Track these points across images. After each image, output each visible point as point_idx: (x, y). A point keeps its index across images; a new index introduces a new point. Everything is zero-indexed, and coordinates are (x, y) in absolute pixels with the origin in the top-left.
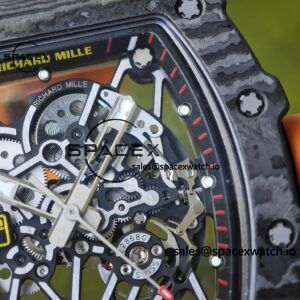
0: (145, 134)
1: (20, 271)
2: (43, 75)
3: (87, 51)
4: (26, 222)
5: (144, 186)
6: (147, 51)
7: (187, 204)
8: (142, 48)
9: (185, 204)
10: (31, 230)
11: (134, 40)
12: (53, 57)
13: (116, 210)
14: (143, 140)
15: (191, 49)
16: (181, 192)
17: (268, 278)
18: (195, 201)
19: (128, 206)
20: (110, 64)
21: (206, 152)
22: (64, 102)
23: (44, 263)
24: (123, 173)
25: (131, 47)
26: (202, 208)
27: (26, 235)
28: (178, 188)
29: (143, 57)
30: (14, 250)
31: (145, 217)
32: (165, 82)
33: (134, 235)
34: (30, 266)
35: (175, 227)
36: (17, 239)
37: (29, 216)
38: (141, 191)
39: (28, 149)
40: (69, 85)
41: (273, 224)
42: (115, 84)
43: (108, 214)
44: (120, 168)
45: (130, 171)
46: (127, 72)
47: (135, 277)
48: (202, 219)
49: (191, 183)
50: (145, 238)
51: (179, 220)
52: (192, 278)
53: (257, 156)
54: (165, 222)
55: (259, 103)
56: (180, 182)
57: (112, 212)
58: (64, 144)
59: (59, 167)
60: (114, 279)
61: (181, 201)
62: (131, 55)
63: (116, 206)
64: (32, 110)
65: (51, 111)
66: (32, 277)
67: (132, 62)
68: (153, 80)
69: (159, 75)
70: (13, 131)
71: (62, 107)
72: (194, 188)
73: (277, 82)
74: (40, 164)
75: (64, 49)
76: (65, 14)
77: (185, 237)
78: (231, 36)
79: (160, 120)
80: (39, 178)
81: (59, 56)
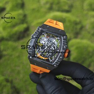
0: (56, 44)
12: (52, 35)
15: (63, 40)
17: (58, 60)
22: (52, 38)
29: (59, 39)
32: (59, 41)
41: (61, 56)
42: (56, 39)
45: (53, 46)
52: (53, 56)
55: (65, 47)
58: (50, 42)
65: (50, 38)
70: (47, 39)
78: (66, 41)
80: (47, 43)
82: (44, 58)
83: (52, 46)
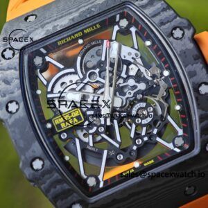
0: (133, 58)
1: (91, 131)
2: (81, 41)
3: (98, 26)
4: (88, 109)
5: (138, 81)
6: (125, 20)
7: (159, 85)
8: (123, 19)
9: (158, 85)
10: (92, 112)
11: (118, 16)
12: (83, 32)
13: (128, 95)
14: (132, 61)
16: (155, 81)
17: (203, 109)
18: (162, 83)
19: (132, 92)
20: (109, 30)
21: (163, 60)
22: (93, 51)
23: (101, 126)
24: (127, 78)
25: (117, 19)
26: (166, 86)
27: (90, 115)
28: (154, 79)
29: (124, 23)
30: (87, 123)
31: (141, 96)
32: (136, 32)
33: (138, 105)
34: (95, 128)
35: (156, 97)
36: (86, 118)
37: (89, 106)
38: (137, 84)
39: (82, 77)
40: (93, 43)
41: (200, 85)
42: (114, 38)
43: (124, 98)
44: (125, 76)
45: (129, 77)
46: (118, 32)
47: (143, 123)
48: (167, 91)
49: (159, 76)
50: (143, 105)
51: (157, 94)
52: (169, 118)
53: (186, 57)
54: (151, 96)
55: (182, 32)
56: (154, 76)
57: (126, 97)
58: (97, 71)
59: (97, 82)
60: (134, 126)
61: (156, 85)
62: (118, 23)
63: (127, 93)
64: (79, 58)
65: (88, 57)
66: (97, 133)
67: (119, 26)
68: (131, 32)
69: (133, 30)
70: (72, 70)
71: (92, 54)
72: (161, 77)
73: (188, 20)
74: (88, 82)
75: (88, 28)
76: (84, 12)
77: (162, 100)
78: (162, 4)
79: (138, 50)
80: (89, 89)
81: (86, 31)
82: (136, 164)
83: (125, 80)
